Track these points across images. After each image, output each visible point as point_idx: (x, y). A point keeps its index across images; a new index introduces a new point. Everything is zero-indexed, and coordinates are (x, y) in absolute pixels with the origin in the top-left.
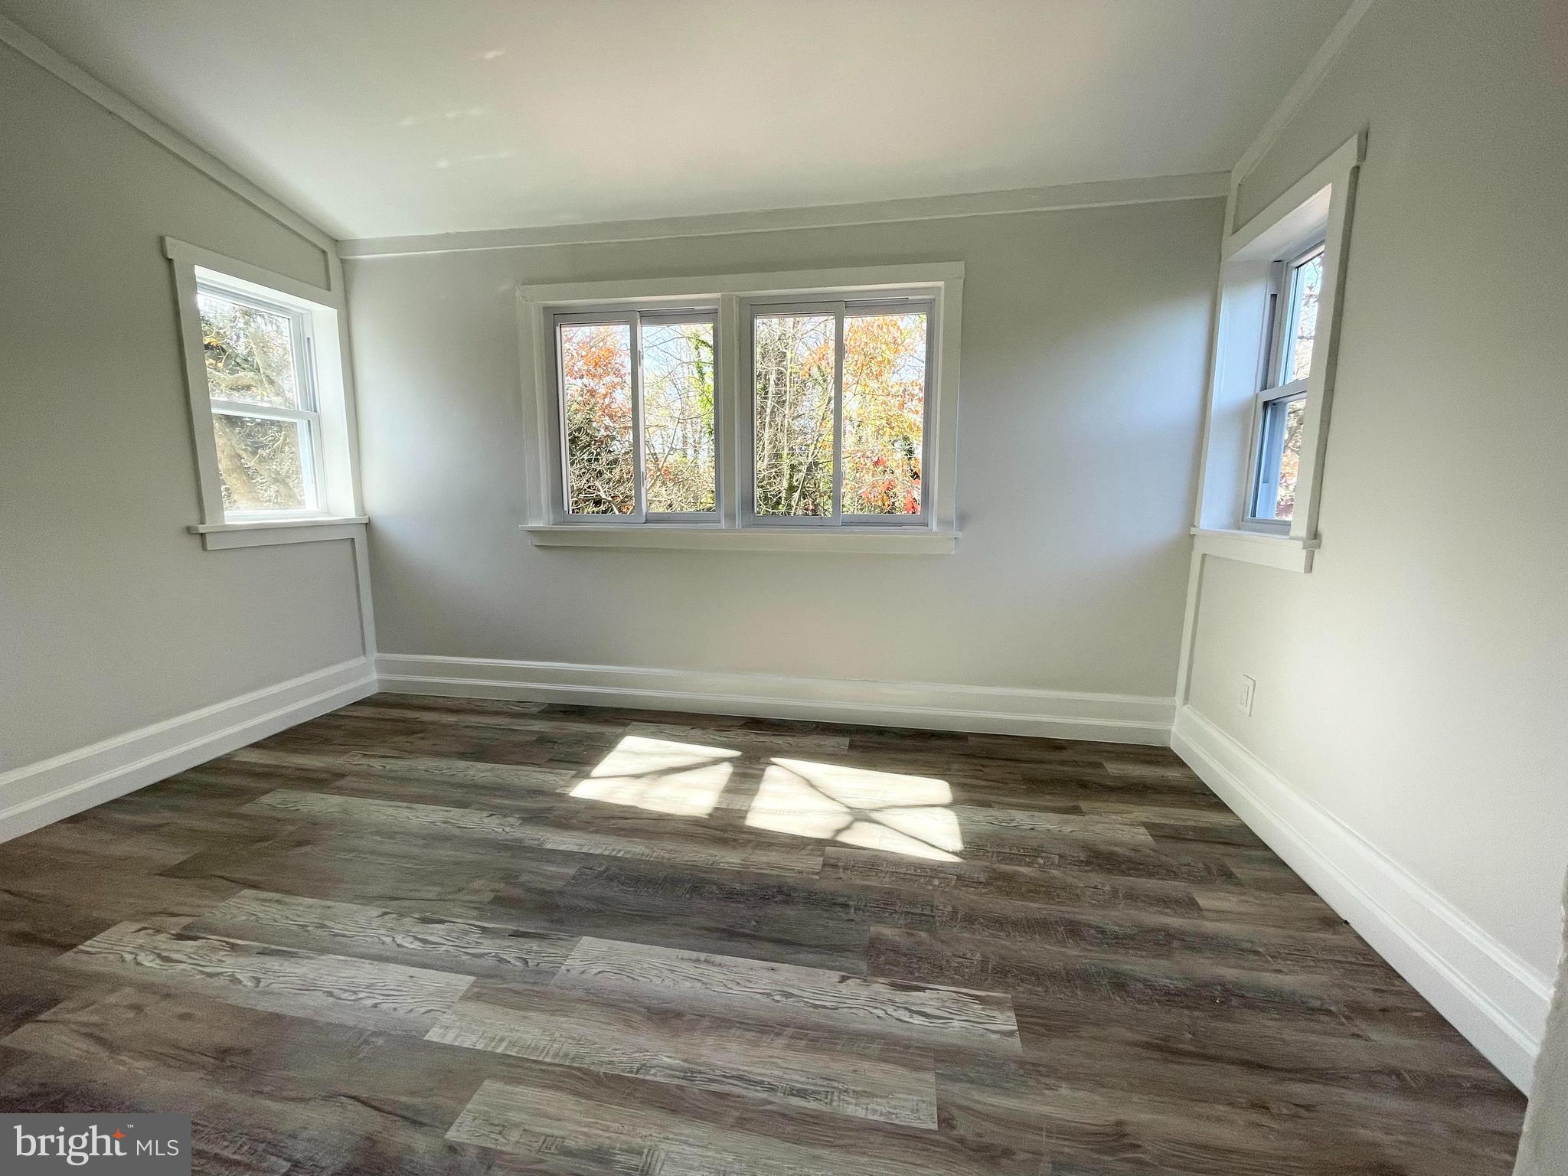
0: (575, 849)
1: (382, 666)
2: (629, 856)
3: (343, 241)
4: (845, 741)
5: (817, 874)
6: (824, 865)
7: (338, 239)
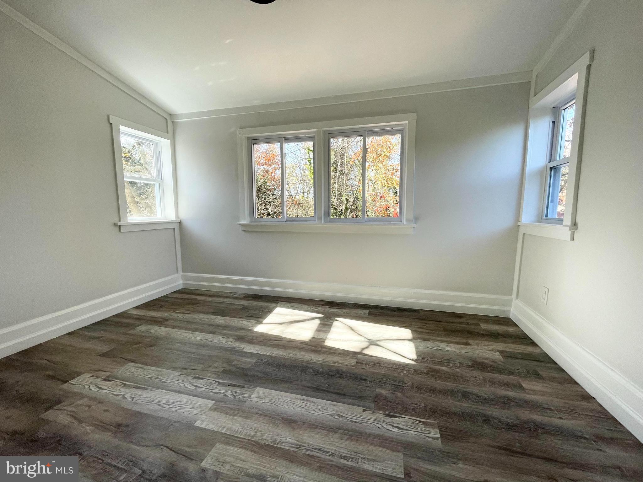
0: (256, 352)
1: (184, 278)
2: (277, 356)
3: (173, 115)
4: (367, 312)
5: (354, 366)
6: (357, 363)
7: (172, 114)
